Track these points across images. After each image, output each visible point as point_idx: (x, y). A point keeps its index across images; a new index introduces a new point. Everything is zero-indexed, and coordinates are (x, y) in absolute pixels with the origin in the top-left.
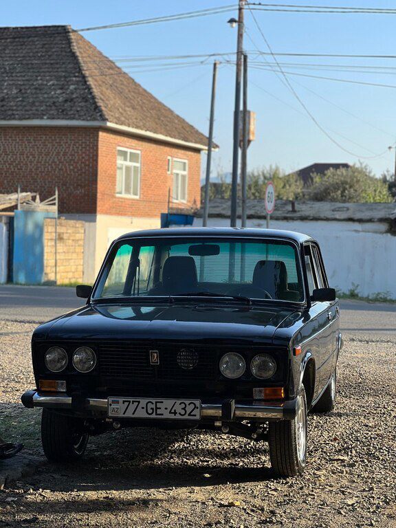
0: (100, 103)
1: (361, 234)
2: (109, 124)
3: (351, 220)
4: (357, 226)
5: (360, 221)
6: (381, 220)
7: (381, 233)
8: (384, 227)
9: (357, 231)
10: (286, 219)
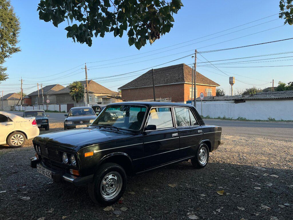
0: (185, 79)
1: (228, 103)
2: (185, 83)
3: (225, 100)
4: (227, 101)
5: (228, 100)
6: (233, 100)
7: (233, 103)
8: (233, 101)
9: (227, 103)
10: (211, 101)
